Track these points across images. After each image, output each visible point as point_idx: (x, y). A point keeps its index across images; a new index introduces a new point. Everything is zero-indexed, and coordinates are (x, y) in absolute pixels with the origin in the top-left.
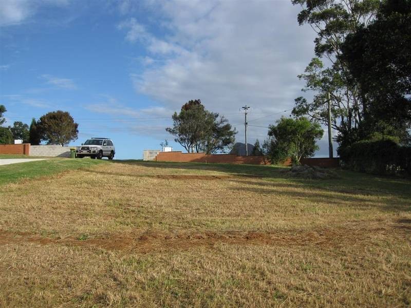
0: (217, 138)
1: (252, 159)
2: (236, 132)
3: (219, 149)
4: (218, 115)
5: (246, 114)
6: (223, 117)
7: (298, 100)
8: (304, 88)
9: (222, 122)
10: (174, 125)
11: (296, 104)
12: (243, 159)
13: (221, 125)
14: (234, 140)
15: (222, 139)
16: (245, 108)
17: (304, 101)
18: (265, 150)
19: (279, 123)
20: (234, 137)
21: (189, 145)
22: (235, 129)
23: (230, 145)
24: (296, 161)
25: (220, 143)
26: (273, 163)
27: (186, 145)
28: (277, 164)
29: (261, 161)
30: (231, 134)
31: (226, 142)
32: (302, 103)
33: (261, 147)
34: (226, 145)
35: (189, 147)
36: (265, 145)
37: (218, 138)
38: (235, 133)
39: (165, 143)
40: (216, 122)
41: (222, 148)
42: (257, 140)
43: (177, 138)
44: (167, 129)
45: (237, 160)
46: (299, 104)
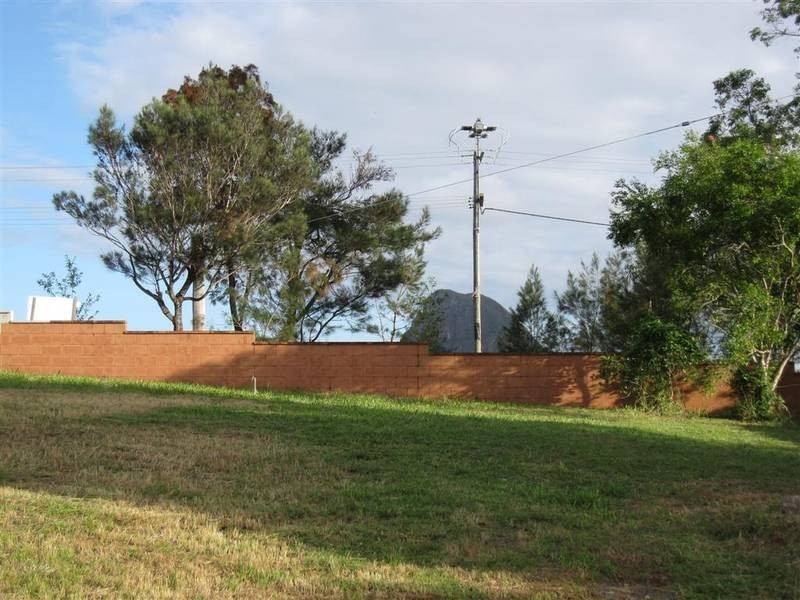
0: (337, 256)
1: (513, 371)
2: (429, 229)
3: (341, 312)
4: (341, 144)
5: (477, 158)
6: (368, 158)
7: (729, 84)
8: (765, 27)
9: (362, 179)
10: (99, 178)
11: (722, 103)
12: (463, 373)
13: (359, 196)
14: (419, 272)
15: (360, 264)
16: (476, 132)
17: (759, 91)
18: (572, 321)
19: (674, 171)
20: (420, 253)
21: (177, 287)
22: (426, 216)
23: (400, 293)
24: (759, 392)
25: (349, 282)
26: (628, 401)
27: (163, 288)
28: (653, 403)
29: (563, 385)
30: (406, 238)
31: (381, 279)
32: (747, 102)
33: (552, 308)
34: (377, 292)
35: (179, 299)
36: (573, 299)
37: (340, 258)
38: (427, 238)
39: (63, 274)
40: (328, 177)
41: (359, 308)
42: (534, 272)
43: (114, 248)
44: (58, 201)
45: (431, 378)
46: (733, 104)
